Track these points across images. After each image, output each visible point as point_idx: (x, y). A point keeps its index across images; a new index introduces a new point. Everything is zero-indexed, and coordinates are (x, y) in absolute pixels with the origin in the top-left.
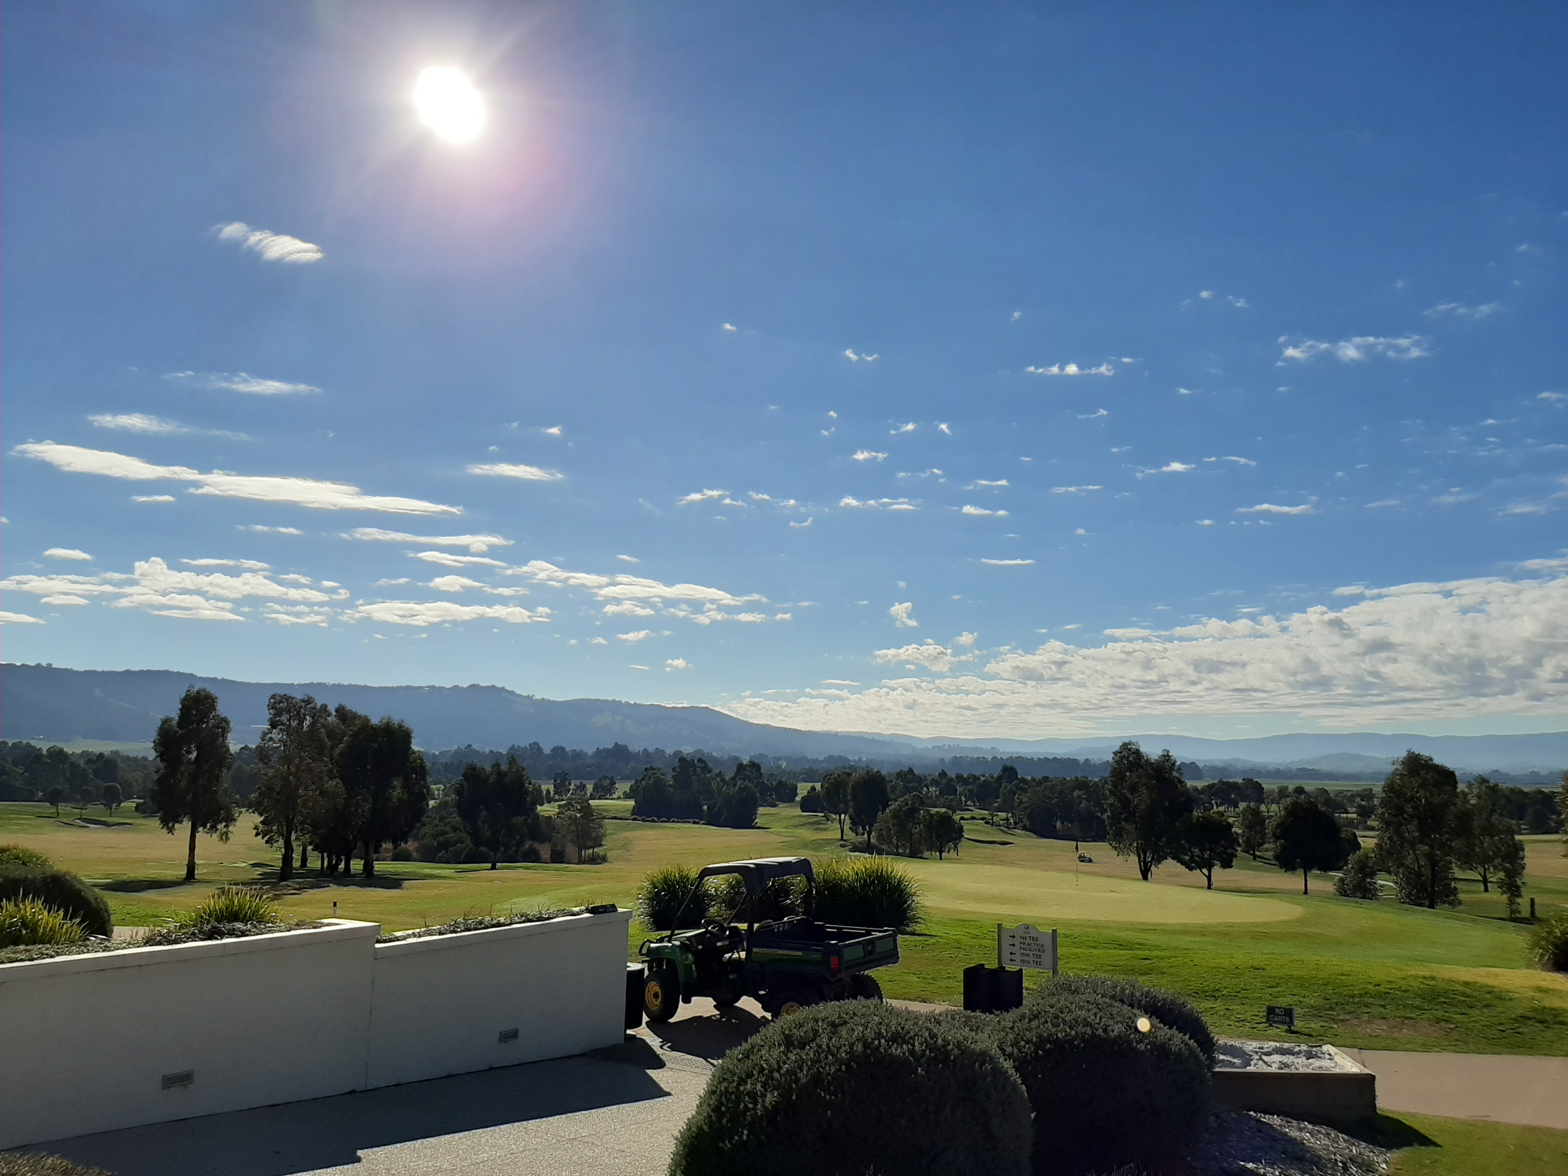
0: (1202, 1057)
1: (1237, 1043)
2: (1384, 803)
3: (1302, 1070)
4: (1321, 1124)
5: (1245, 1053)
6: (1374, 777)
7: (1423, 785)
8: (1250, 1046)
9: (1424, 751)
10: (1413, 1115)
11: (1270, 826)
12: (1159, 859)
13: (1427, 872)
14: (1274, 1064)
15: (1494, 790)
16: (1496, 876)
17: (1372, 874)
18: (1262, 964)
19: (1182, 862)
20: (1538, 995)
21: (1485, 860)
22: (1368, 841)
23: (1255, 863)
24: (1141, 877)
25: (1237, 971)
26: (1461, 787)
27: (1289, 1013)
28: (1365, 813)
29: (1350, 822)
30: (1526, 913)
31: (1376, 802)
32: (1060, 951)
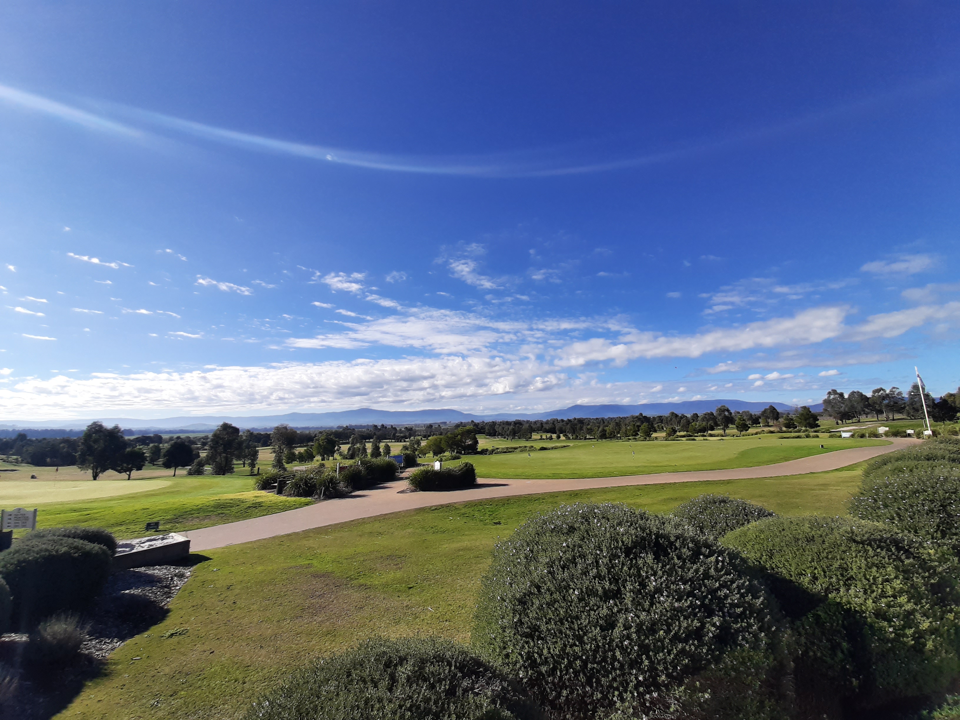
0: (109, 552)
1: (128, 542)
2: (212, 440)
3: (158, 546)
4: (163, 565)
5: (132, 545)
6: (210, 431)
7: (227, 434)
8: (134, 542)
9: (229, 422)
10: (204, 551)
11: (163, 452)
12: (104, 470)
13: (224, 463)
14: (146, 546)
15: (252, 434)
16: (248, 462)
17: (203, 466)
18: (148, 507)
19: (117, 470)
20: (255, 499)
21: (245, 457)
22: (203, 454)
23: (154, 467)
24: (92, 478)
25: (135, 512)
26: (240, 434)
27: (157, 524)
28: (204, 444)
29: (198, 449)
30: (256, 472)
31: (209, 440)
32: (38, 518)
